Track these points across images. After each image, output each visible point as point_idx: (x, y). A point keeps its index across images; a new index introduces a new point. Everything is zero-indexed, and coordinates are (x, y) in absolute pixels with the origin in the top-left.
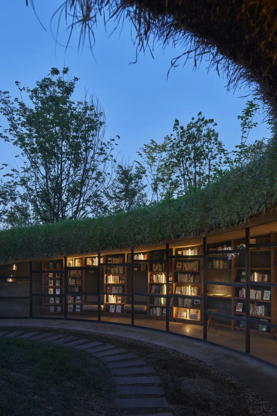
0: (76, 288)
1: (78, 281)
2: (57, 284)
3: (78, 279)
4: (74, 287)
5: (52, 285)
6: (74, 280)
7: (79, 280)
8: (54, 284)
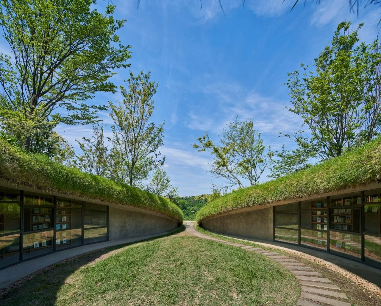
0: (345, 226)
1: (347, 219)
2: (325, 221)
3: (348, 217)
4: (343, 225)
5: (320, 221)
6: (343, 219)
7: (349, 219)
8: (322, 221)
